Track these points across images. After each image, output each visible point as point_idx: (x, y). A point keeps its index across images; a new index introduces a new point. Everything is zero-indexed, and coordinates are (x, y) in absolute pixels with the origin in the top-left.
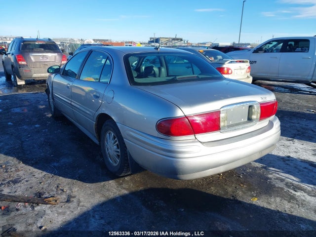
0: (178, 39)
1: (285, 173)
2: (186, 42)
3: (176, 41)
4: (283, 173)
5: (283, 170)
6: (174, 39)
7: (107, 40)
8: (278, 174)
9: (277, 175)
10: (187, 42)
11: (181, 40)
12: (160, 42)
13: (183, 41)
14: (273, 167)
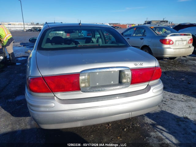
0: (164, 21)
1: (170, 133)
2: (170, 23)
3: (163, 23)
4: (167, 132)
5: (169, 130)
6: (162, 22)
7: (117, 24)
8: (162, 133)
9: (160, 134)
10: (172, 23)
11: (167, 22)
12: (152, 23)
13: (168, 23)
14: (162, 126)
